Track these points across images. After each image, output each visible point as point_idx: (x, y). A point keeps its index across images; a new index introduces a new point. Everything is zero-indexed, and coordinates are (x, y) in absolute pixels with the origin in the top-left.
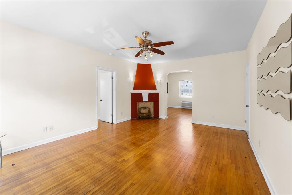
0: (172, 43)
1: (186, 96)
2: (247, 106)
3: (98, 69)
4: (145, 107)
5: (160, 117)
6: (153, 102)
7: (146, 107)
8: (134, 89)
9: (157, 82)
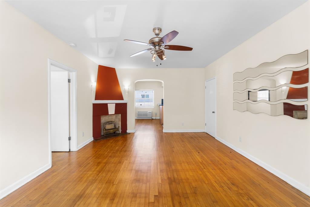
0: (190, 49)
1: (141, 106)
2: (214, 112)
3: (51, 64)
4: (110, 122)
5: (128, 131)
6: (120, 115)
7: (112, 122)
8: (96, 99)
9: (125, 91)
